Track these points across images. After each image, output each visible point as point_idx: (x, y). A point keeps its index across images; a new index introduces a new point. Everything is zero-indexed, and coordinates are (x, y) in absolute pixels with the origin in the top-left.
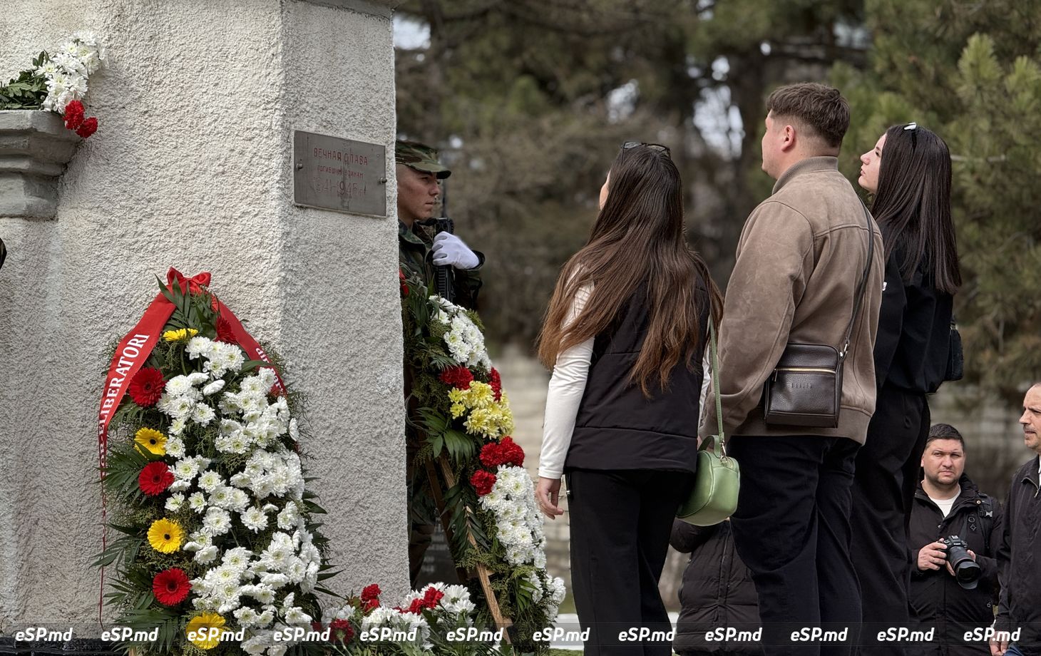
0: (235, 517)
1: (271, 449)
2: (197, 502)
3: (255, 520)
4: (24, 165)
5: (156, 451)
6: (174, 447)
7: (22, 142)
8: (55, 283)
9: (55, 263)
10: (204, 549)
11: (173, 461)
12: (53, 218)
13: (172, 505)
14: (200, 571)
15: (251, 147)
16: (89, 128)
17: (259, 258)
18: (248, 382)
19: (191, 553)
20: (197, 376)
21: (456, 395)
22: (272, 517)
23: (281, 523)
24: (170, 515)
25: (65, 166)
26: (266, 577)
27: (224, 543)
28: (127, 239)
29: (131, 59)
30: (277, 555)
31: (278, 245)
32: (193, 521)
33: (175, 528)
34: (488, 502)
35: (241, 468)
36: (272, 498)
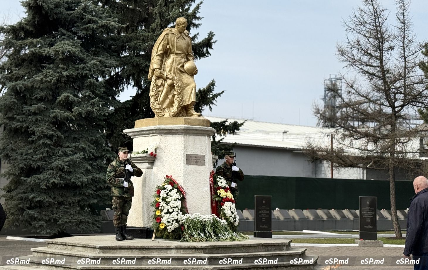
0: (168, 210)
1: (175, 200)
2: (163, 208)
3: (171, 210)
4: (147, 161)
5: (159, 201)
6: (160, 200)
7: (145, 158)
8: (152, 177)
9: (153, 175)
10: (163, 214)
11: (160, 202)
12: (152, 168)
13: (160, 208)
14: (162, 217)
15: (179, 157)
16: (155, 155)
17: (180, 173)
18: (172, 191)
19: (161, 215)
20: (165, 190)
21: (218, 191)
22: (173, 210)
23: (174, 211)
24: (159, 210)
25: (154, 161)
26: (171, 218)
27: (166, 213)
28: (162, 171)
29: (162, 146)
30: (173, 215)
31: (183, 171)
32: (162, 211)
33: (159, 211)
34: (223, 207)
35: (169, 203)
36: (174, 207)
